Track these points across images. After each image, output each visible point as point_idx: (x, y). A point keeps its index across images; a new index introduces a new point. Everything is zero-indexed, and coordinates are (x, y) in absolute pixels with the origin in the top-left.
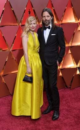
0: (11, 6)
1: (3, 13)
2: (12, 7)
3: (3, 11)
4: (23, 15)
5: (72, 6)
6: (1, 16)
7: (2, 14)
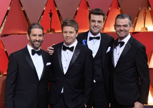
0: (21, 4)
1: (7, 14)
2: (22, 6)
3: (8, 11)
4: (40, 18)
5: (119, 6)
6: (4, 19)
7: (5, 16)
